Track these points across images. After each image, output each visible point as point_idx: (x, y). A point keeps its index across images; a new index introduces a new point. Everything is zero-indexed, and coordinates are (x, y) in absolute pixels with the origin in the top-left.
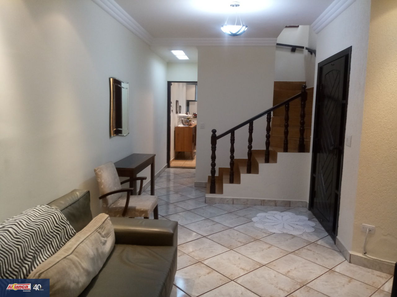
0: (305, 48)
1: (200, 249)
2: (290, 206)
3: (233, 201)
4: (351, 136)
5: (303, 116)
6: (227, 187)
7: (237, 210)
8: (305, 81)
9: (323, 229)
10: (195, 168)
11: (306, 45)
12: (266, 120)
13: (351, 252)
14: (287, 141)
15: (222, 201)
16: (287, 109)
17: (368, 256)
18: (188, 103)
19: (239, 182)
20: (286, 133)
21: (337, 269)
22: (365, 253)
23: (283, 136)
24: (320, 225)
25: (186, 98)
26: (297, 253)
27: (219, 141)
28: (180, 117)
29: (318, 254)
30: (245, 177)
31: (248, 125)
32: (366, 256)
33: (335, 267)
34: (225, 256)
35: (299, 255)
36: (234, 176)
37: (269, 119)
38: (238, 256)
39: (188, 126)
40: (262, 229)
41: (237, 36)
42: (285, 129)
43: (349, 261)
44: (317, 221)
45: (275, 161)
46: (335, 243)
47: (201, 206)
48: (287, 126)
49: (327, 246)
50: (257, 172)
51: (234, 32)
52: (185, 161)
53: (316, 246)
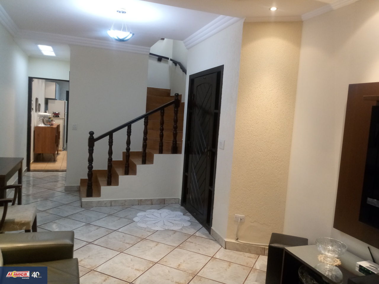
0: (169, 59)
1: (89, 257)
2: (165, 204)
3: (111, 204)
4: (225, 141)
5: (176, 121)
6: (105, 189)
7: (116, 211)
8: (169, 89)
9: (197, 222)
10: (66, 171)
11: (170, 57)
12: (144, 123)
13: (226, 240)
14: (162, 144)
15: (100, 204)
16: (162, 115)
17: (240, 241)
18: (47, 101)
19: (117, 184)
20: (162, 136)
21: (217, 256)
22: (237, 239)
23: (158, 139)
24: (194, 219)
25: (45, 96)
26: (182, 247)
27: (96, 143)
28: (41, 116)
29: (199, 244)
30: (123, 179)
31: (126, 128)
32: (238, 241)
33: (215, 254)
34: (116, 259)
35: (184, 248)
36: (112, 178)
37: (146, 124)
38: (129, 258)
39: (49, 126)
40: (145, 228)
41: (124, 42)
42: (161, 133)
43: (224, 248)
44: (190, 216)
45: (151, 162)
46: (210, 233)
47: (78, 211)
48: (162, 130)
49: (204, 236)
50: (134, 173)
51: (121, 38)
52: (47, 163)
53: (196, 238)
